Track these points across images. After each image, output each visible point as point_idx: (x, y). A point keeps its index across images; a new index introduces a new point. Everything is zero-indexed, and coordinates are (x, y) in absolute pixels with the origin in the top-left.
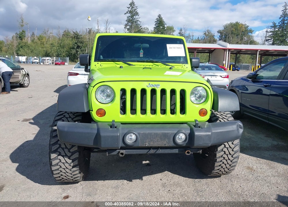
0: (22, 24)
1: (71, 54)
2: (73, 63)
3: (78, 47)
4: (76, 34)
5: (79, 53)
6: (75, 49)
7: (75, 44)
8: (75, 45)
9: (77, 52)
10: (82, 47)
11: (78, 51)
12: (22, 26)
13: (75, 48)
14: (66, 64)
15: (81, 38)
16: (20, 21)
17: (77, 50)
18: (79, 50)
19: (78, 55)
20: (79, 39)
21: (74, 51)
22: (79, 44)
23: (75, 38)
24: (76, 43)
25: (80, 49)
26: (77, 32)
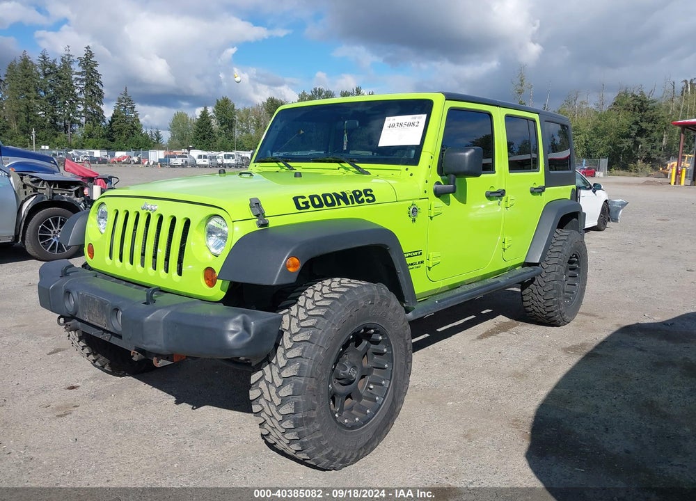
0: (519, 88)
1: (621, 149)
2: (621, 172)
3: (641, 132)
4: (640, 100)
5: (641, 148)
6: (631, 137)
7: (633, 124)
8: (634, 127)
9: (636, 144)
10: (651, 131)
11: (640, 143)
12: (520, 92)
13: (633, 134)
14: (597, 174)
15: (653, 109)
16: (517, 81)
17: (638, 139)
18: (643, 140)
19: (637, 151)
20: (645, 111)
21: (628, 143)
22: (644, 125)
23: (634, 109)
24: (636, 123)
25: (647, 136)
26: (642, 93)
